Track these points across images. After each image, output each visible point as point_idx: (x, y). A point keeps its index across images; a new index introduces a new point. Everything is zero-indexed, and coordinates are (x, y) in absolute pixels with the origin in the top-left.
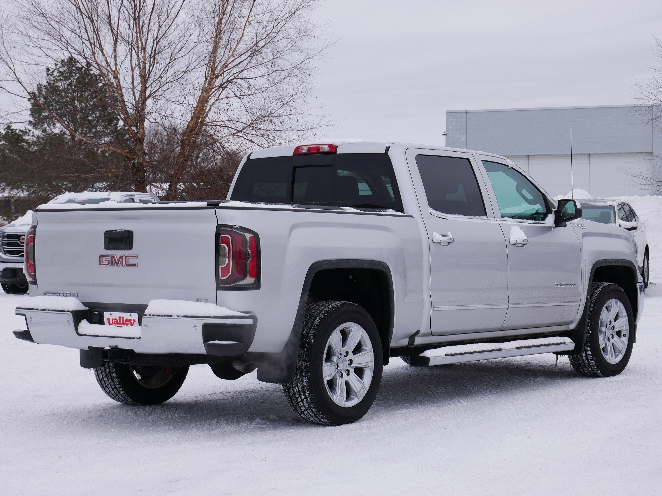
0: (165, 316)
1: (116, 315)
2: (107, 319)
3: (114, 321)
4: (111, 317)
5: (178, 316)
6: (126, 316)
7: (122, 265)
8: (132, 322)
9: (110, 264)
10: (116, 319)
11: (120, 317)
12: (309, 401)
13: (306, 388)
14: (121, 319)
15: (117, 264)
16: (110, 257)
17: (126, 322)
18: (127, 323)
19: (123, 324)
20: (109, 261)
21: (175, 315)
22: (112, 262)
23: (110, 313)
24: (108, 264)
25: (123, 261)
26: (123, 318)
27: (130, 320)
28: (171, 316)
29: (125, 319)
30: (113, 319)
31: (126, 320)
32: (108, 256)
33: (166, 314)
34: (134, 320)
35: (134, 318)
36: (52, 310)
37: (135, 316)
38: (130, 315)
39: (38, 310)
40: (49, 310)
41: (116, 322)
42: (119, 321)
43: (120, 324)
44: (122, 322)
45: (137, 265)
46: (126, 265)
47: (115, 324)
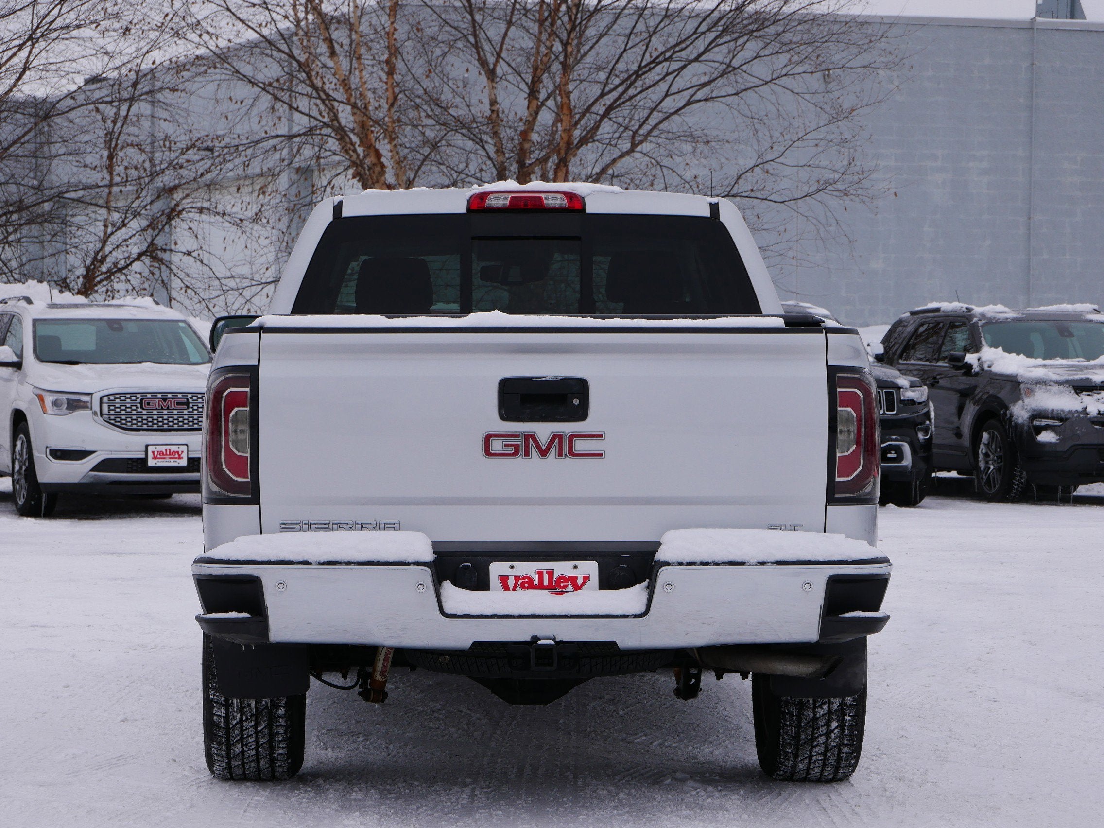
0: (724, 563)
1: (527, 568)
2: (497, 578)
3: (520, 582)
4: (511, 574)
5: (763, 563)
6: (562, 568)
7: (560, 454)
8: (580, 581)
9: (522, 453)
10: (528, 577)
11: (540, 573)
12: (847, 732)
13: (850, 704)
14: (546, 577)
15: (544, 453)
16: (521, 438)
17: (558, 582)
18: (562, 584)
19: (550, 587)
20: (516, 446)
21: (755, 561)
22: (526, 447)
23: (509, 564)
24: (515, 454)
25: (561, 447)
26: (550, 573)
27: (573, 579)
28: (742, 563)
29: (556, 576)
30: (517, 579)
31: (561, 577)
32: (517, 436)
33: (726, 559)
34: (586, 579)
35: (586, 573)
37: (590, 568)
38: (575, 567)
39: (311, 564)
40: (348, 563)
41: (526, 583)
42: (536, 582)
43: (541, 586)
44: (546, 583)
45: (601, 455)
46: (572, 453)
47: (523, 587)
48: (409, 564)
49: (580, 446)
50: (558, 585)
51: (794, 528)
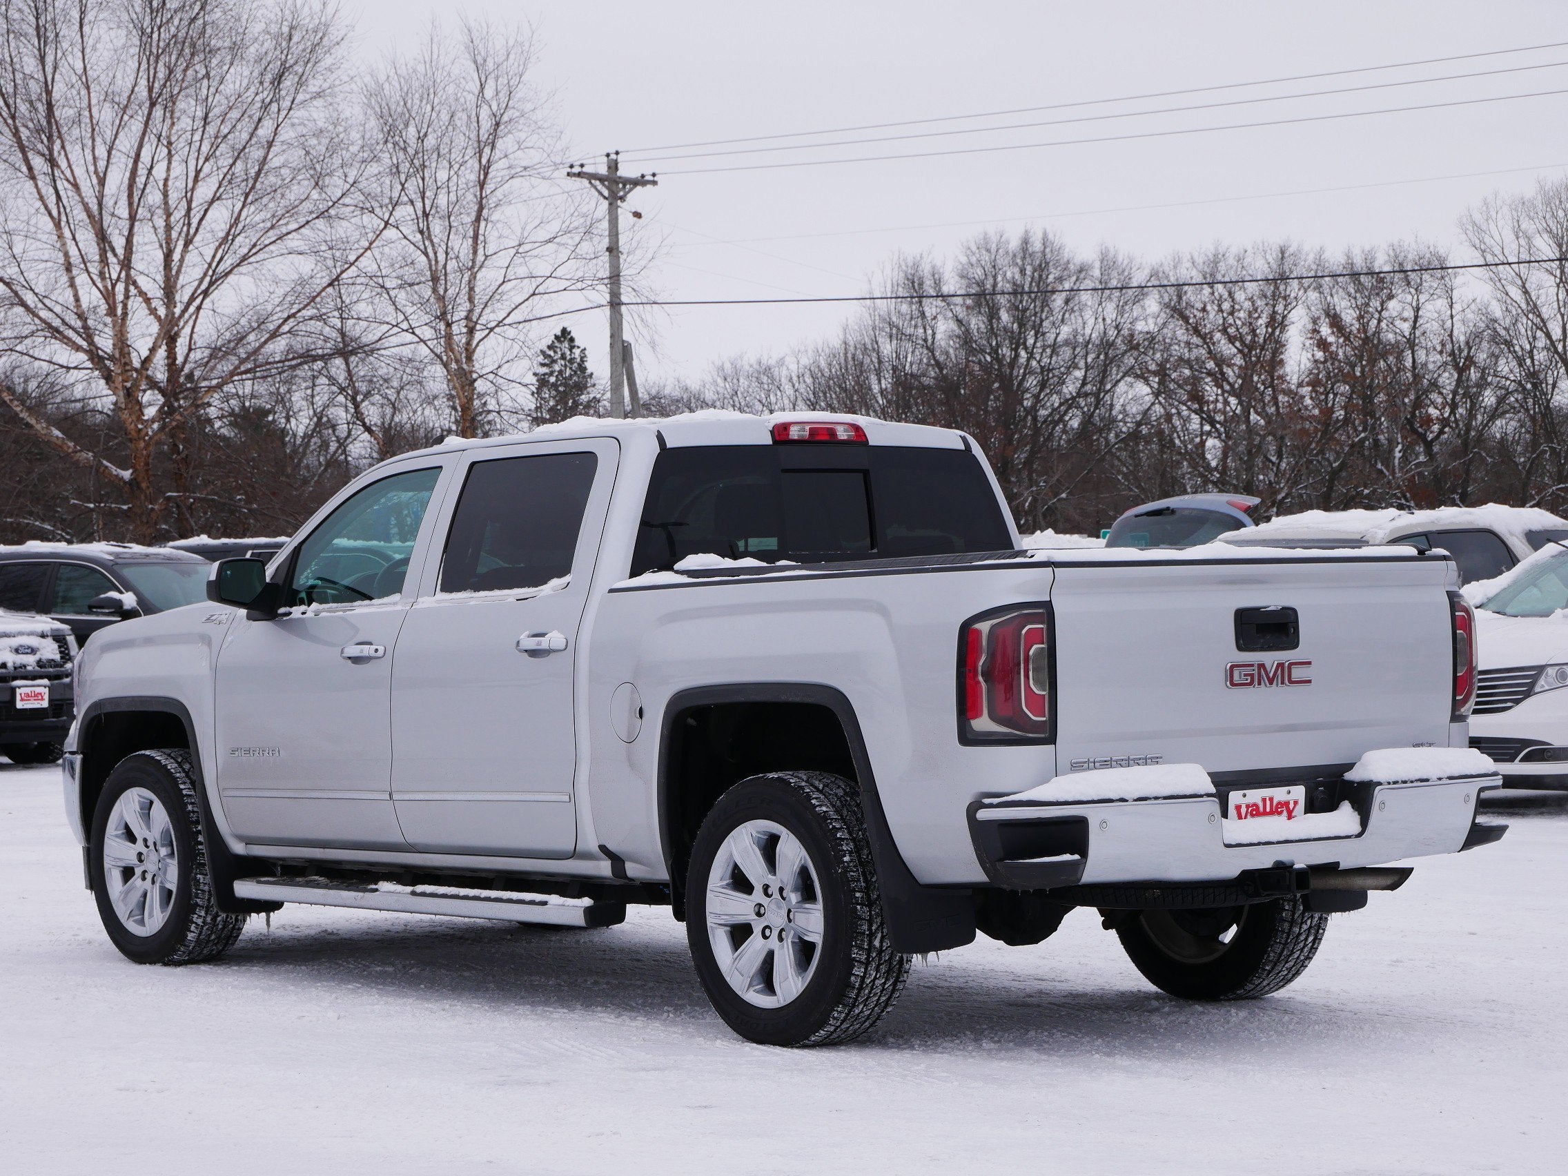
0: (1417, 780)
1: (1255, 796)
2: (1233, 807)
3: (1250, 809)
5: (1439, 779)
6: (1279, 794)
8: (1291, 806)
9: (1256, 682)
10: (1256, 805)
11: (1264, 800)
14: (1268, 803)
15: (1271, 682)
16: (1256, 668)
17: (1277, 808)
19: (1271, 813)
20: (1252, 676)
21: (1434, 778)
22: (1258, 677)
23: (1242, 792)
24: (1251, 684)
25: (1283, 675)
26: (1271, 799)
27: (1287, 804)
29: (1275, 803)
30: (1248, 806)
31: (1279, 803)
32: (1252, 665)
33: (1417, 778)
34: (1296, 803)
35: (1296, 798)
36: (1165, 798)
37: (1298, 793)
38: (1289, 792)
39: (1127, 801)
40: (1156, 798)
41: (1255, 811)
42: (1261, 809)
43: (1265, 813)
44: (1268, 810)
45: (1309, 681)
46: (1291, 682)
47: (1253, 816)
48: (1201, 796)
49: (1297, 673)
50: (1278, 809)
51: (1430, 745)
